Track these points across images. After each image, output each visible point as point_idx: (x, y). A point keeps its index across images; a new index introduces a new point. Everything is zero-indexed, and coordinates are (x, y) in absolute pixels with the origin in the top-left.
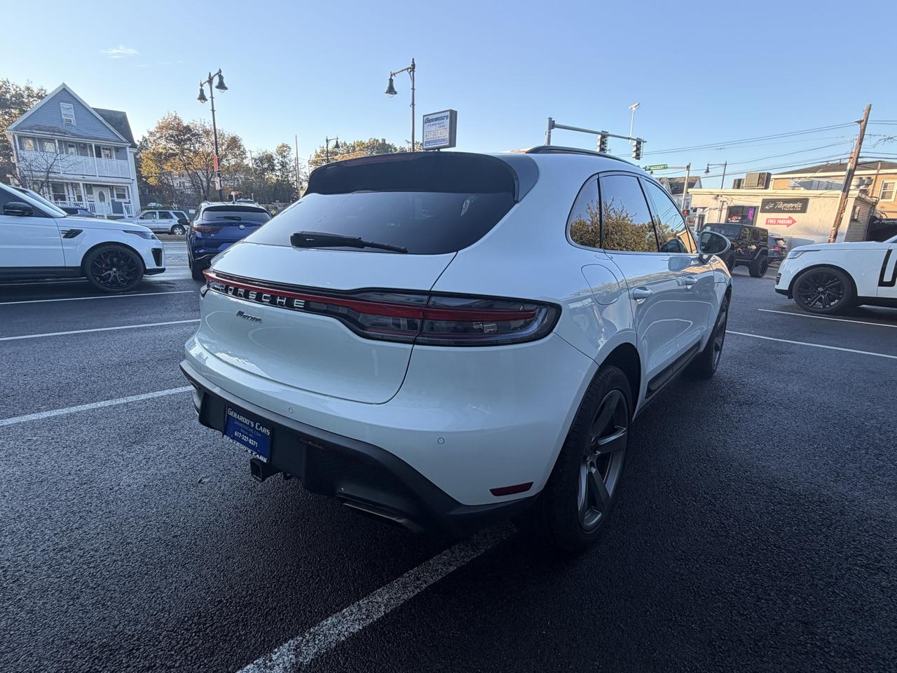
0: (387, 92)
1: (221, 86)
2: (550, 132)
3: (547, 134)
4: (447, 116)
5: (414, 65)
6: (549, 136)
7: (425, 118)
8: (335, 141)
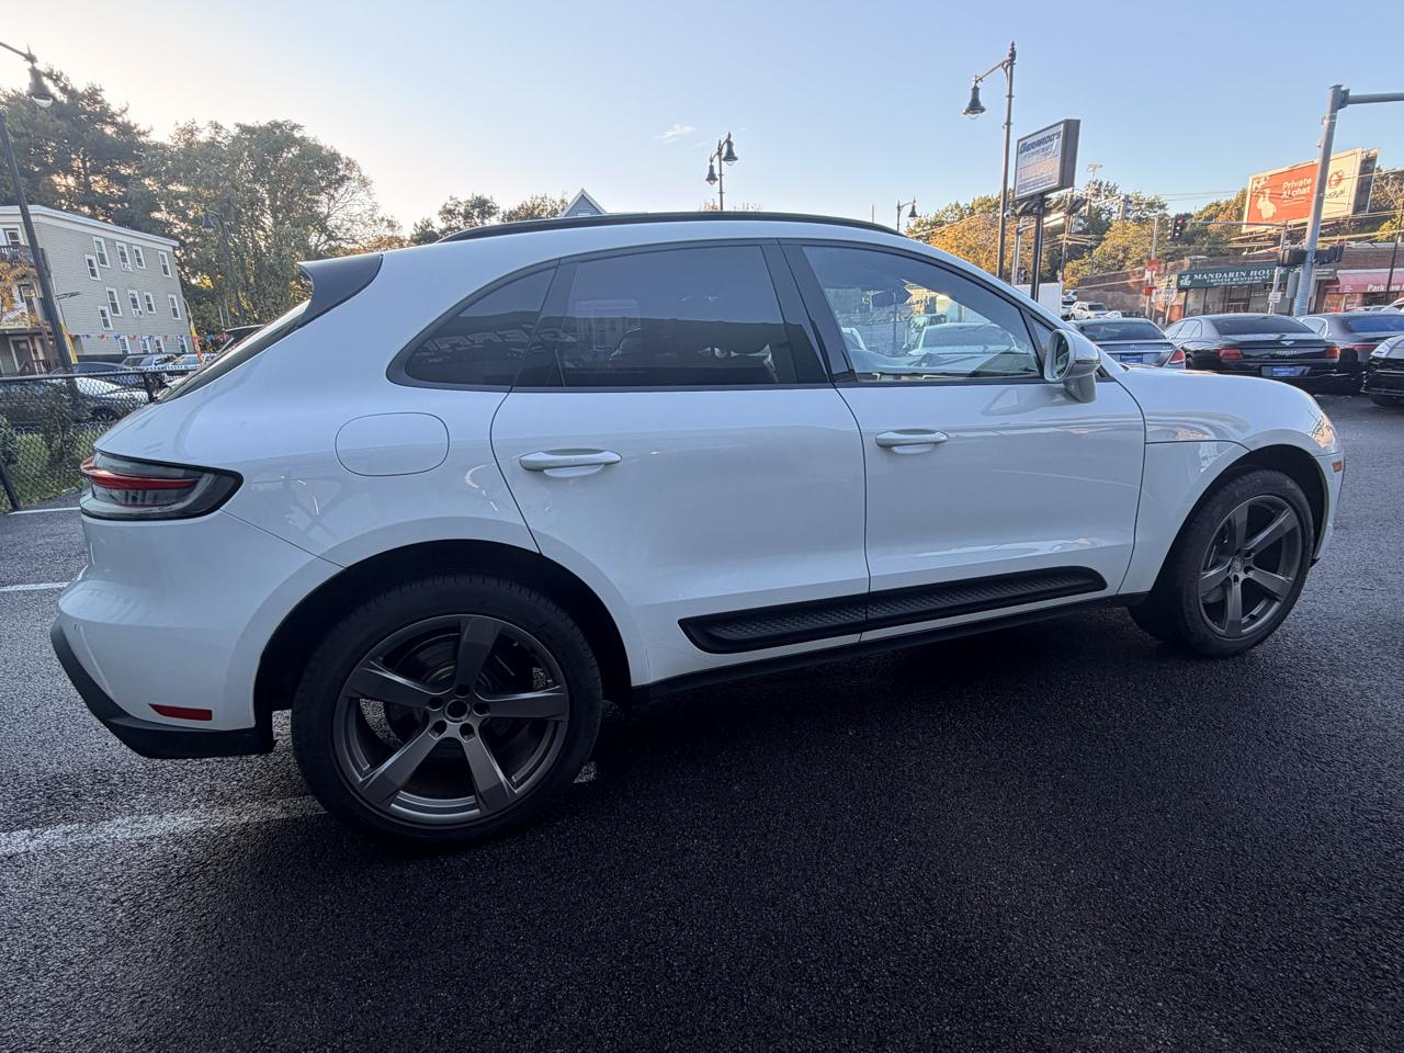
0: (967, 111)
1: (730, 157)
2: (1333, 117)
3: (1326, 122)
4: (1058, 134)
5: (1013, 55)
6: (1331, 127)
7: (1021, 144)
8: (910, 207)
